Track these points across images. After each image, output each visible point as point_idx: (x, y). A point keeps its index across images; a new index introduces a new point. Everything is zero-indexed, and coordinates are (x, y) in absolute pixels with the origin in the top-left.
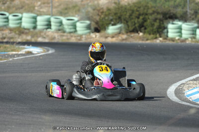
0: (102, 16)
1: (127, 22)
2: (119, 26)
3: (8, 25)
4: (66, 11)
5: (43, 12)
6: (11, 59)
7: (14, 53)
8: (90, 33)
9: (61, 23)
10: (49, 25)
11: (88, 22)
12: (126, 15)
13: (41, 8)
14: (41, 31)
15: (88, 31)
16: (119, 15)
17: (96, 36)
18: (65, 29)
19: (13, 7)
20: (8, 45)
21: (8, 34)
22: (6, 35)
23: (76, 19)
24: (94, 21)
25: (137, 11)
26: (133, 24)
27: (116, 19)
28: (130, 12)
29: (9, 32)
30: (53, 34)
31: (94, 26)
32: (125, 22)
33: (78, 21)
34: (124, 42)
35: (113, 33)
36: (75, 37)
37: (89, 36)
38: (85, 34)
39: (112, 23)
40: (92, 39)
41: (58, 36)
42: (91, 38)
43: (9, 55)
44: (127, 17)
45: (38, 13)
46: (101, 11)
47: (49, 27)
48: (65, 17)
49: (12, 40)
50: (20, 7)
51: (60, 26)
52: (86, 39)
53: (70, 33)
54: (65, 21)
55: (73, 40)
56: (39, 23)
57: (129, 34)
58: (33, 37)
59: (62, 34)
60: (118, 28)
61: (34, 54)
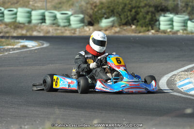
0: (96, 10)
1: (120, 15)
2: (111, 19)
3: (3, 19)
4: (60, 6)
5: (38, 7)
6: (6, 53)
7: (10, 47)
8: (83, 26)
9: (55, 17)
10: (43, 20)
11: (82, 16)
12: (118, 8)
13: (36, 3)
14: (36, 25)
15: (82, 24)
16: (112, 8)
17: (90, 29)
18: (59, 24)
19: (9, 2)
20: (3, 40)
21: (3, 29)
22: (2, 30)
23: (70, 13)
24: (87, 15)
25: (130, 4)
26: (126, 16)
27: (109, 13)
28: (123, 5)
29: (5, 26)
30: (47, 28)
31: (87, 19)
32: (118, 15)
33: (72, 15)
34: (117, 35)
35: (106, 27)
36: (69, 30)
37: (83, 30)
38: (79, 28)
39: (105, 16)
40: (86, 33)
41: (52, 30)
42: (85, 31)
43: (4, 49)
44: (120, 10)
45: (33, 8)
46: (94, 5)
47: (44, 21)
48: (59, 11)
49: (7, 35)
50: (15, 1)
51: (54, 20)
52: (80, 33)
53: (64, 26)
54: (59, 15)
55: (67, 33)
56: (33, 18)
57: (122, 27)
58: (27, 31)
59: (57, 28)
60: (111, 22)
61: (29, 48)
